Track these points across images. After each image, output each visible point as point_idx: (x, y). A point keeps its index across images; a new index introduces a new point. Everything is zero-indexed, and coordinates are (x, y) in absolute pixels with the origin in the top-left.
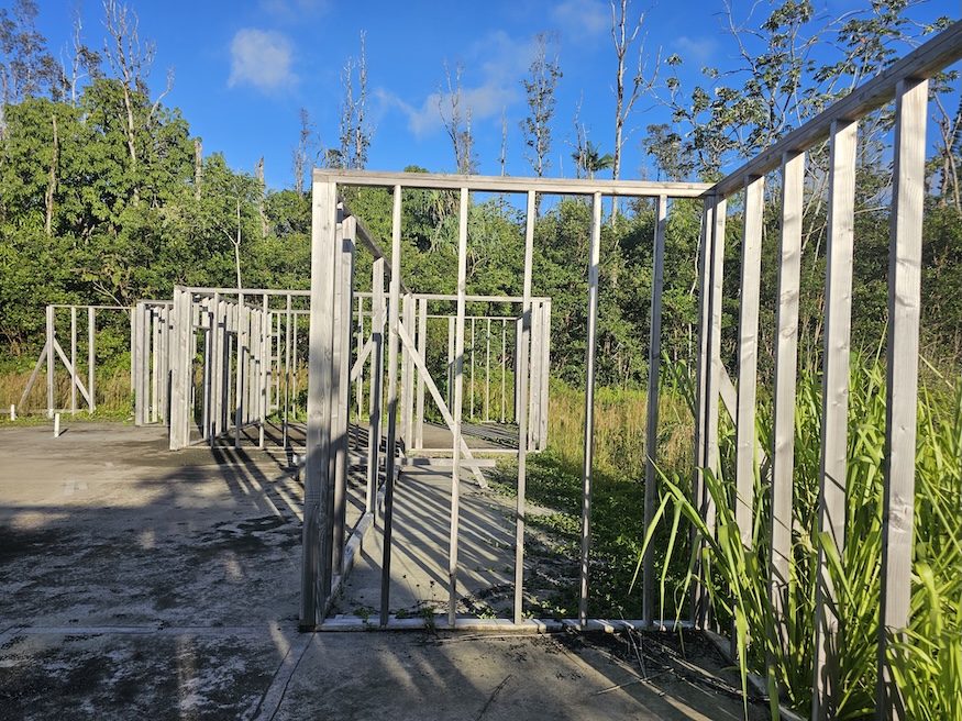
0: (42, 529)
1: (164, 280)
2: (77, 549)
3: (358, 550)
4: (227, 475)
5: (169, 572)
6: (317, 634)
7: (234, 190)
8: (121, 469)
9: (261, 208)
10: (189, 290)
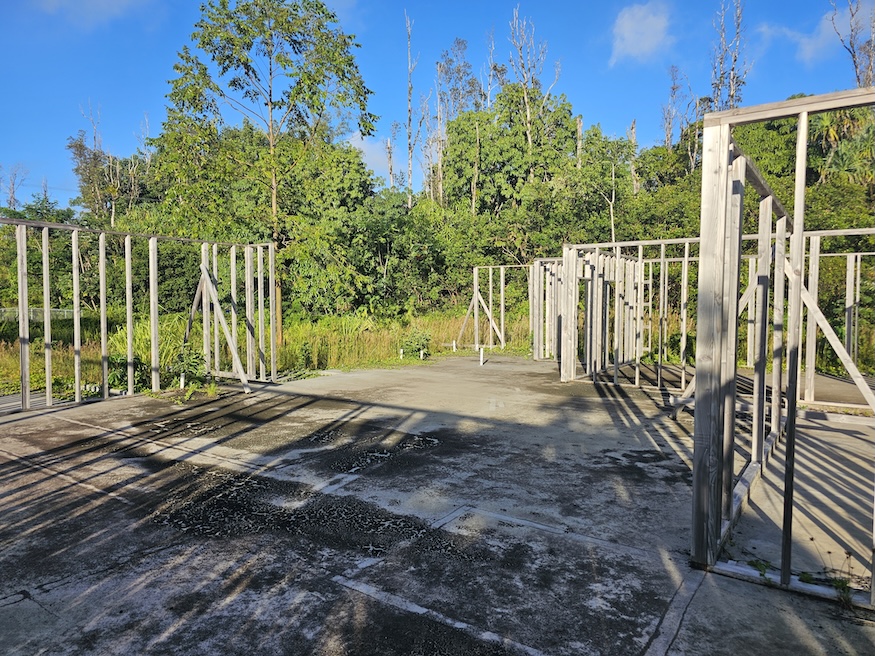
0: (477, 433)
1: (553, 241)
2: (502, 453)
3: (745, 499)
4: (610, 408)
5: (569, 485)
6: (709, 574)
7: (609, 155)
8: (526, 394)
9: (633, 168)
10: (575, 246)
